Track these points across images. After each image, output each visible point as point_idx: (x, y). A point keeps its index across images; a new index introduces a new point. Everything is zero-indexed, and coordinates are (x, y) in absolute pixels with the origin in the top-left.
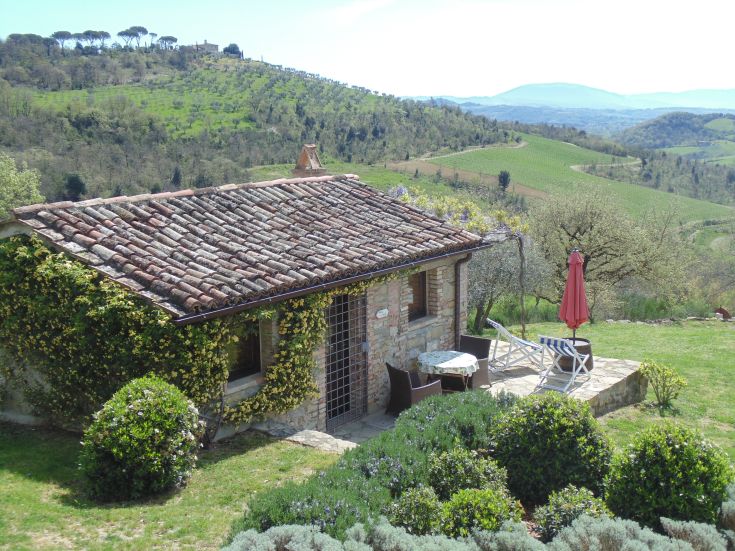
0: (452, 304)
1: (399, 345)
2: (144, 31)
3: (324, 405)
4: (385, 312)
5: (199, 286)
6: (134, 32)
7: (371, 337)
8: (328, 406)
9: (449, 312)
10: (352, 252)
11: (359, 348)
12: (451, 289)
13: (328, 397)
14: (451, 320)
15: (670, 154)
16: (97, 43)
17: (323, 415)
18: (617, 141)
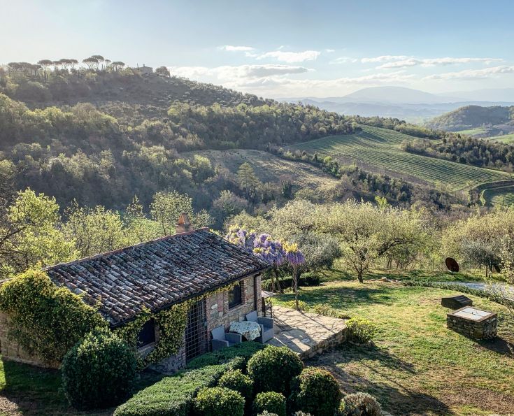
0: (253, 296)
1: (224, 320)
2: (101, 58)
3: (185, 354)
4: (216, 305)
5: (123, 308)
6: (95, 59)
7: (209, 318)
8: (187, 354)
9: (251, 300)
10: (198, 280)
11: (203, 325)
12: (252, 288)
13: (187, 350)
14: (253, 304)
15: (464, 135)
16: (69, 67)
17: (184, 358)
18: (427, 127)
